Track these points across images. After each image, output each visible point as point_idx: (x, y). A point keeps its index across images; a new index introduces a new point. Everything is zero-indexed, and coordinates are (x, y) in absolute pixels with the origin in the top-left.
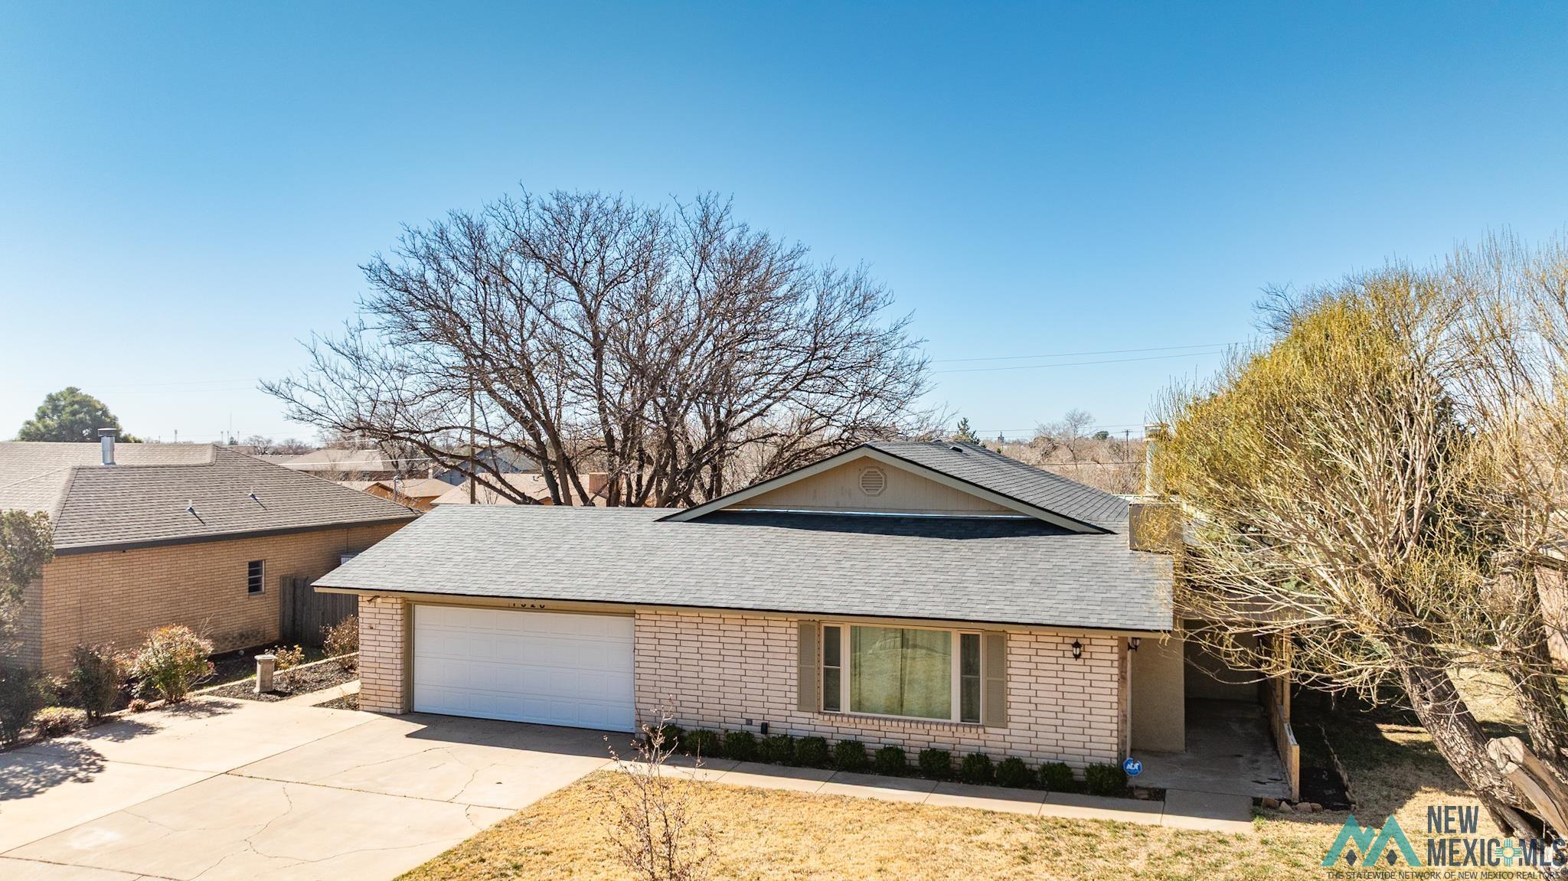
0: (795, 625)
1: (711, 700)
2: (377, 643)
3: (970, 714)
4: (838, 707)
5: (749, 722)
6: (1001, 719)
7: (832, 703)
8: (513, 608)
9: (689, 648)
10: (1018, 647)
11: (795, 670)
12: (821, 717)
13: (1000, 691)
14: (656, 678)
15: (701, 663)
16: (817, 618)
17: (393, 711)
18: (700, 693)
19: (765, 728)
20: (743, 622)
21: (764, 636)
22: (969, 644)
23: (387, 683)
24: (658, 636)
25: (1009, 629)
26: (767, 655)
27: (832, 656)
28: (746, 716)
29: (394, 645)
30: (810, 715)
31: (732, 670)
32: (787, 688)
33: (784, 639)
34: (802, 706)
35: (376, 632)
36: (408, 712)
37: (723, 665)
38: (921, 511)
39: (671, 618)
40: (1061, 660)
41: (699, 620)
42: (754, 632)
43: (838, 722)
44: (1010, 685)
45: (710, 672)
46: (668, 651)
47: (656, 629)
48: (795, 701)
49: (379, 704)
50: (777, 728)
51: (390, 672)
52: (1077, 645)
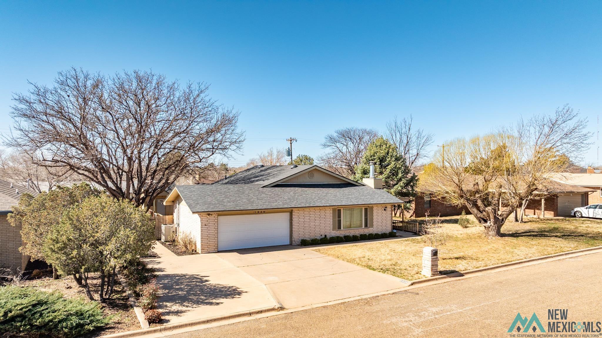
0: (332, 210)
1: (312, 231)
2: (208, 230)
3: (366, 226)
4: (341, 229)
5: (321, 235)
6: (372, 226)
7: (339, 227)
8: (255, 213)
9: (307, 219)
10: (375, 209)
11: (332, 221)
12: (338, 231)
13: (372, 219)
14: (299, 228)
15: (310, 222)
16: (336, 207)
17: (215, 251)
18: (309, 230)
19: (326, 236)
20: (320, 210)
21: (325, 213)
22: (366, 210)
23: (212, 242)
24: (299, 216)
25: (374, 205)
26: (325, 218)
27: (339, 216)
28: (321, 234)
29: (215, 230)
30: (335, 231)
31: (317, 223)
32: (330, 225)
33: (329, 213)
35: (208, 226)
36: (218, 251)
37: (315, 222)
39: (302, 211)
40: (382, 211)
41: (309, 211)
42: (323, 212)
43: (341, 232)
44: (374, 218)
45: (312, 224)
46: (302, 220)
47: (299, 215)
48: (332, 228)
49: (208, 250)
50: (328, 236)
51: (213, 239)
52: (386, 208)
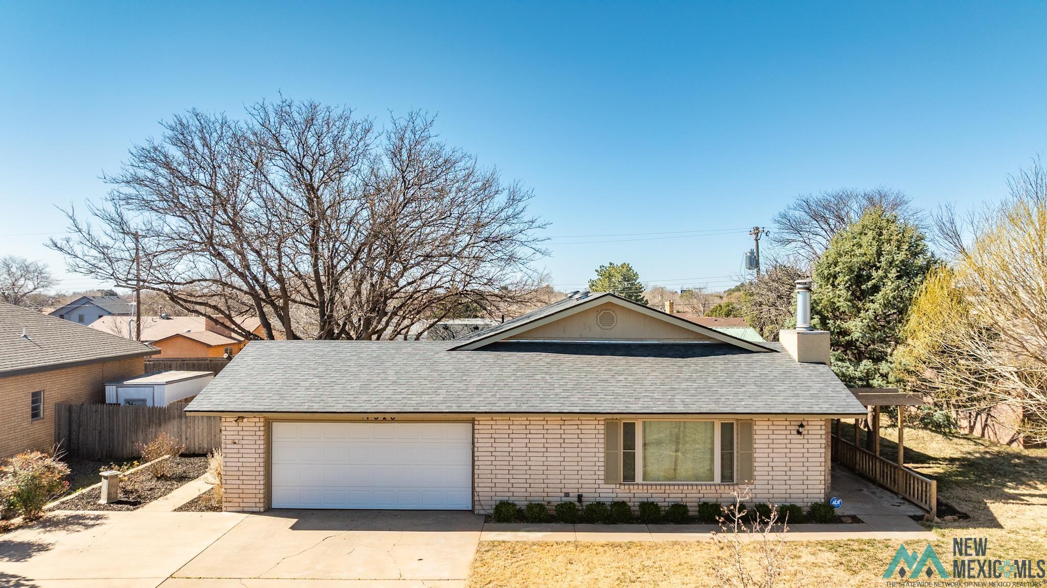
0: (602, 422)
1: (537, 481)
2: (240, 455)
3: (727, 477)
4: (634, 480)
5: (567, 495)
6: (749, 479)
7: (629, 476)
8: (368, 421)
9: (519, 445)
10: (761, 429)
11: (603, 455)
12: (622, 487)
13: (749, 460)
14: (493, 467)
15: (529, 454)
16: (618, 416)
17: (257, 509)
18: (528, 476)
19: (580, 497)
20: (562, 422)
21: (579, 431)
22: (727, 429)
23: (251, 487)
24: (494, 436)
25: (754, 417)
26: (580, 445)
27: (629, 443)
28: (564, 490)
29: (257, 456)
30: (614, 486)
31: (554, 457)
32: (596, 468)
33: (594, 433)
34: (608, 479)
35: (240, 446)
36: (269, 510)
37: (546, 454)
38: (641, 339)
39: (504, 422)
40: (789, 437)
41: (528, 423)
42: (571, 429)
43: (634, 489)
44: (755, 455)
45: (536, 461)
46: (502, 447)
47: (493, 431)
48: (602, 477)
49: (242, 505)
50: (590, 497)
51: (253, 478)
52: (802, 426)
